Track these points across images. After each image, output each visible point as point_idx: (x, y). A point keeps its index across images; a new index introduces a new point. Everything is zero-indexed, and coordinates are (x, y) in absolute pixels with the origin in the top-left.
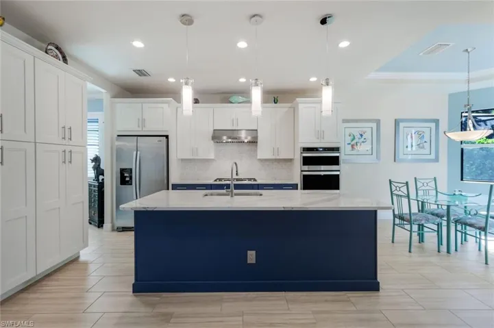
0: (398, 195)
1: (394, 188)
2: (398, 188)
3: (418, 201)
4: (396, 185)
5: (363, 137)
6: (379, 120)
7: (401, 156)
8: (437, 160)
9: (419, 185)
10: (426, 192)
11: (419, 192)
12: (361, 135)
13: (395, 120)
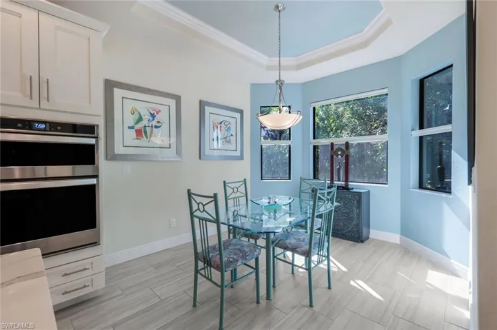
0: (200, 218)
1: (195, 207)
2: (201, 206)
3: (229, 226)
4: (199, 199)
5: (156, 120)
6: (180, 97)
7: (207, 152)
8: (241, 157)
9: (229, 191)
10: (236, 203)
11: (229, 201)
12: (153, 116)
13: (200, 101)
